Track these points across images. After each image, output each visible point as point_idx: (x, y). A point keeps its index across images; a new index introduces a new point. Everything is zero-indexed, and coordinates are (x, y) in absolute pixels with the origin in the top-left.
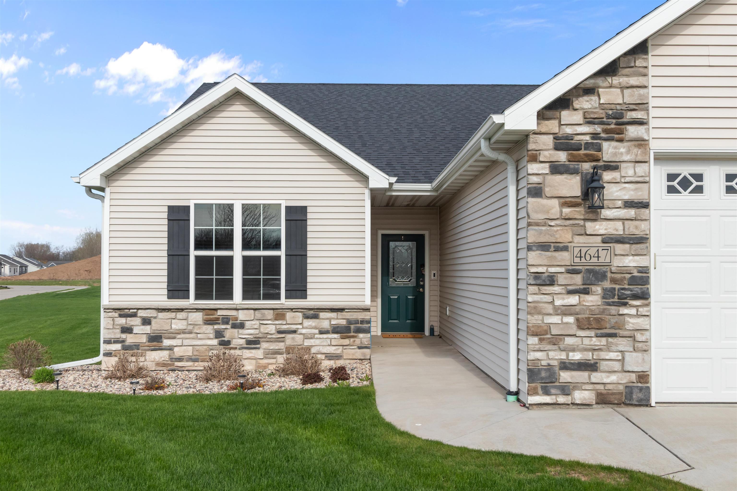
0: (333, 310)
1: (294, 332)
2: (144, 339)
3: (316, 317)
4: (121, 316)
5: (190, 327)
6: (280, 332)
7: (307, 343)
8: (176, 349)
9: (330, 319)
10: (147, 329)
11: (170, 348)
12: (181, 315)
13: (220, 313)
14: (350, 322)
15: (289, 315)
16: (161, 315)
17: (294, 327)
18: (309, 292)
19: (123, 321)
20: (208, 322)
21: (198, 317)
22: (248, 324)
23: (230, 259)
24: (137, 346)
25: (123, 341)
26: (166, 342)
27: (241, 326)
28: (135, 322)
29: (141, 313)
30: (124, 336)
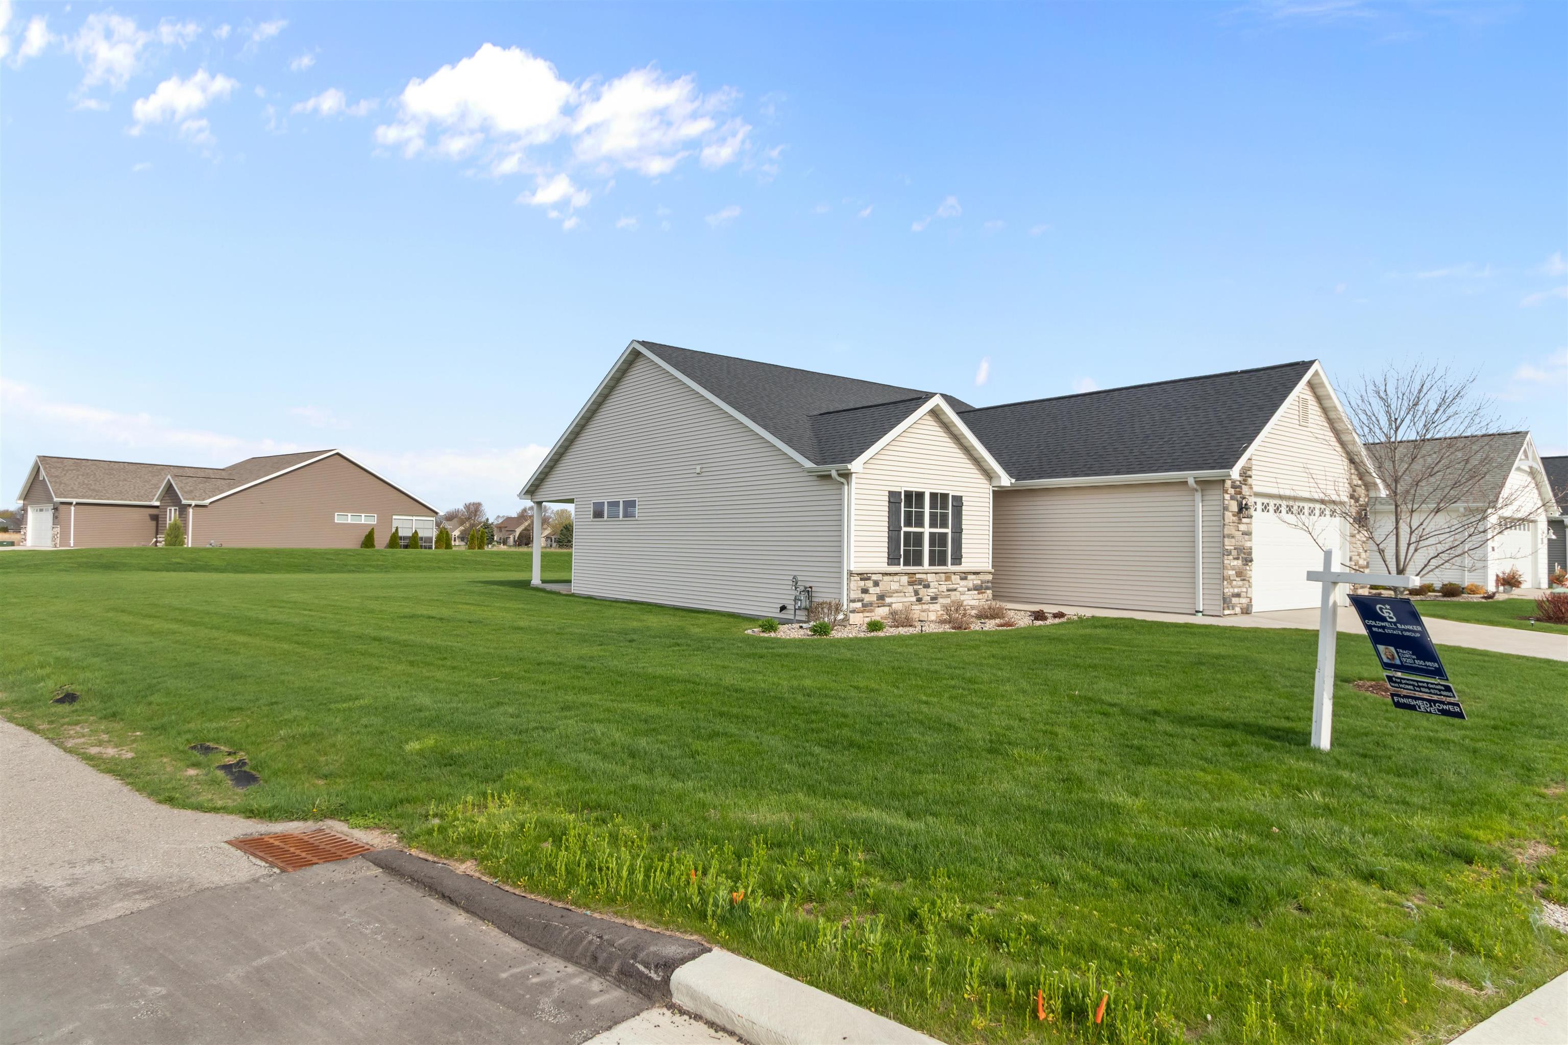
0: (975, 573)
1: (955, 590)
2: (874, 598)
3: (965, 578)
4: (861, 579)
5: (901, 588)
6: (948, 590)
7: (963, 598)
8: (894, 606)
9: (973, 580)
10: (877, 590)
11: (890, 605)
12: (896, 578)
13: (918, 576)
14: (982, 582)
15: (953, 577)
16: (886, 578)
17: (955, 586)
18: (963, 560)
19: (862, 583)
20: (911, 583)
21: (905, 579)
22: (932, 584)
23: (921, 534)
24: (871, 604)
25: (861, 600)
26: (888, 600)
27: (927, 586)
28: (869, 584)
29: (874, 577)
30: (863, 595)
